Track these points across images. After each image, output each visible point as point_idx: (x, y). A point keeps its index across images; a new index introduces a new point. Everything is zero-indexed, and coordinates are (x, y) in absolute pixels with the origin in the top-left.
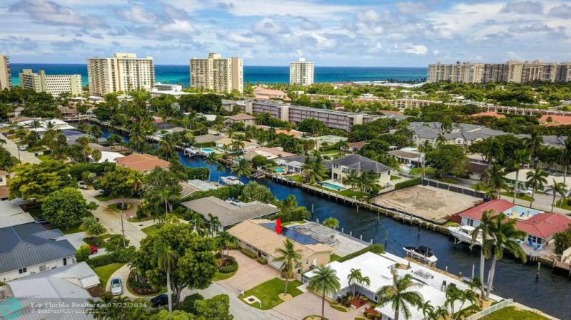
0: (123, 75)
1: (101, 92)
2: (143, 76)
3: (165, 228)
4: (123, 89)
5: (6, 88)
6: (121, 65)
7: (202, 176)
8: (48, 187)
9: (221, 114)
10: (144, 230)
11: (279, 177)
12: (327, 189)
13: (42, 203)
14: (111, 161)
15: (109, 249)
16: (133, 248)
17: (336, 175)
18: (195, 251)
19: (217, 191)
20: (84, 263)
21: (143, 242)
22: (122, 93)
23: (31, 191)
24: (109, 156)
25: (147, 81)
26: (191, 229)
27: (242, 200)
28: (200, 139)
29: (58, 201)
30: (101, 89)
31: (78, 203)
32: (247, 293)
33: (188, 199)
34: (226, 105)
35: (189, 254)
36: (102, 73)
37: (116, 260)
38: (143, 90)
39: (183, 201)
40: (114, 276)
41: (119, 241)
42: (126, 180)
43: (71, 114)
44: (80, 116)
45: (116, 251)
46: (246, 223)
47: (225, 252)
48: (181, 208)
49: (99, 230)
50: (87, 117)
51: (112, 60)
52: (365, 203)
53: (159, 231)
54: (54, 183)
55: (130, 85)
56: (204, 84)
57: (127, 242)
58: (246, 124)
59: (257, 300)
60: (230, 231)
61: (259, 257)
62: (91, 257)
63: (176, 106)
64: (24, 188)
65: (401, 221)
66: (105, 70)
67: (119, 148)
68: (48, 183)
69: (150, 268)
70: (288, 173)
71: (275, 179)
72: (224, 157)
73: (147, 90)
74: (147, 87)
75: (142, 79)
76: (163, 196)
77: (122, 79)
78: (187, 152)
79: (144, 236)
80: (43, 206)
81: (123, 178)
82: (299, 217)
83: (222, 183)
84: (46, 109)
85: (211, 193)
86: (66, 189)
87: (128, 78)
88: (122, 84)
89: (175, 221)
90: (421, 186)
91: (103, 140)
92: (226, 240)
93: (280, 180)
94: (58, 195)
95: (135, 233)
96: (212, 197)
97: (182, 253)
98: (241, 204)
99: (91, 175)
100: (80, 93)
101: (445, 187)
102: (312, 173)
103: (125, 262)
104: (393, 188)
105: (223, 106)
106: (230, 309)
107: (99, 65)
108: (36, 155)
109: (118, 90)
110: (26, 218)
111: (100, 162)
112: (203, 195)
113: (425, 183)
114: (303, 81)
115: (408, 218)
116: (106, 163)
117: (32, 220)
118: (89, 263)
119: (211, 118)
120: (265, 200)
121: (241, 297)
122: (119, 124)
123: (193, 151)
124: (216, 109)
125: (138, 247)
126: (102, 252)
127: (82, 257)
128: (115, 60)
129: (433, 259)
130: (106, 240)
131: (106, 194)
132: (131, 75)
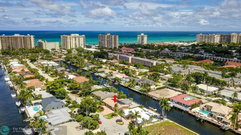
0: (74, 42)
1: (66, 48)
2: (81, 42)
3: (86, 99)
4: (74, 47)
5: (33, 48)
6: (73, 39)
7: (98, 84)
8: (57, 87)
9: (108, 60)
10: (81, 100)
11: (122, 84)
12: (135, 89)
13: (55, 92)
14: (71, 78)
15: (73, 104)
16: (78, 104)
17: (139, 84)
18: (93, 104)
19: (102, 89)
20: (67, 107)
21: (81, 102)
22: (73, 49)
23: (52, 88)
24: (71, 77)
25: (82, 44)
26: (93, 99)
27: (109, 92)
28: (99, 70)
29: (59, 91)
30: (66, 47)
31: (64, 92)
32: (105, 116)
33: (93, 91)
34: (110, 56)
35: (91, 105)
36: (66, 41)
37: (74, 107)
38: (81, 48)
39: (92, 92)
40: (74, 110)
41: (75, 102)
42: (77, 86)
43: (56, 59)
44: (60, 59)
45: (74, 104)
46: (108, 98)
47: (101, 106)
48: (91, 94)
49: (70, 99)
50: (62, 59)
51: (70, 37)
52: (146, 93)
53: (85, 100)
54: (58, 86)
55: (76, 46)
56: (104, 45)
57: (77, 102)
58: (116, 64)
59: (107, 117)
60: (103, 101)
61: (110, 107)
62: (68, 106)
63: (92, 56)
64: (51, 88)
65: (154, 99)
66: (67, 40)
67: (73, 73)
68: (57, 86)
69: (83, 108)
70: (125, 83)
71: (121, 85)
72: (106, 77)
73: (82, 48)
74: (82, 46)
75: (81, 44)
76: (87, 90)
77: (73, 43)
78: (95, 75)
79: (81, 101)
80: (56, 92)
81: (76, 85)
82: (124, 97)
83: (104, 86)
84: (48, 57)
85: (100, 89)
86: (61, 88)
87: (76, 43)
88: (73, 45)
89: (89, 97)
90: (166, 89)
91: (68, 70)
92: (102, 103)
93: (122, 85)
94: (60, 90)
95: (79, 100)
96: (100, 91)
97: (90, 105)
98: (108, 93)
99: (66, 83)
100: (58, 48)
101: (173, 89)
102: (131, 84)
103: (77, 107)
104: (156, 89)
105: (109, 56)
106: (99, 117)
107: (65, 38)
108: (48, 75)
109: (72, 48)
110: (51, 95)
111: (68, 79)
112: (98, 90)
113: (167, 88)
114: (142, 42)
115: (156, 98)
116: (70, 79)
117: (52, 96)
118: (69, 107)
119: (104, 61)
120: (115, 92)
121: (104, 116)
122: (73, 63)
123: (96, 74)
124: (106, 57)
125: (80, 104)
126: (71, 105)
127: (67, 106)
128: (71, 36)
129: (156, 110)
130: (71, 102)
131: (70, 89)
132: (77, 42)
